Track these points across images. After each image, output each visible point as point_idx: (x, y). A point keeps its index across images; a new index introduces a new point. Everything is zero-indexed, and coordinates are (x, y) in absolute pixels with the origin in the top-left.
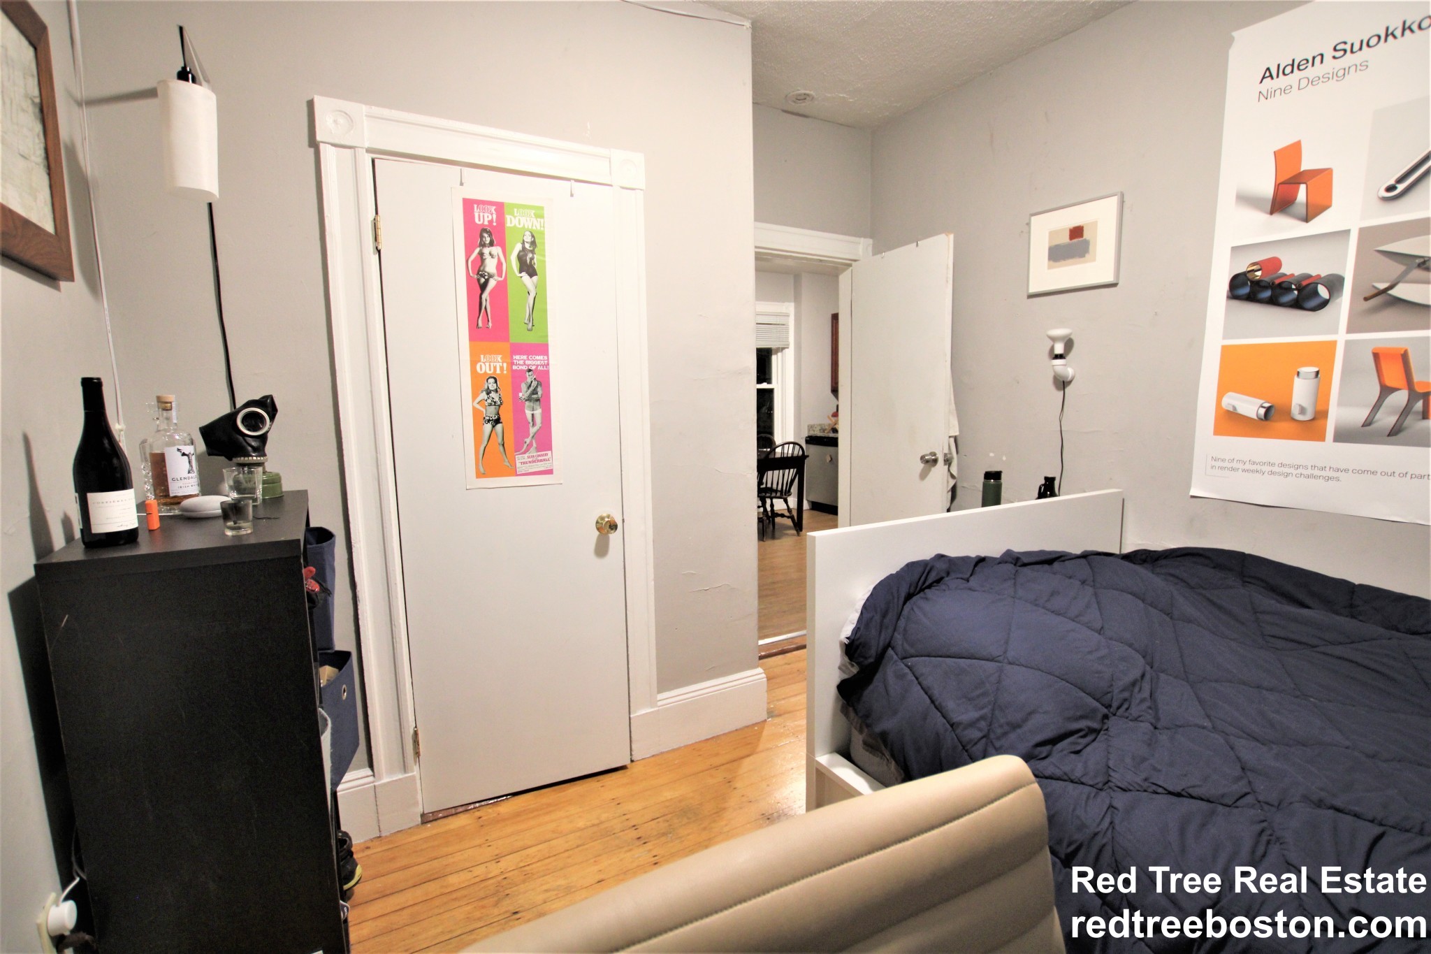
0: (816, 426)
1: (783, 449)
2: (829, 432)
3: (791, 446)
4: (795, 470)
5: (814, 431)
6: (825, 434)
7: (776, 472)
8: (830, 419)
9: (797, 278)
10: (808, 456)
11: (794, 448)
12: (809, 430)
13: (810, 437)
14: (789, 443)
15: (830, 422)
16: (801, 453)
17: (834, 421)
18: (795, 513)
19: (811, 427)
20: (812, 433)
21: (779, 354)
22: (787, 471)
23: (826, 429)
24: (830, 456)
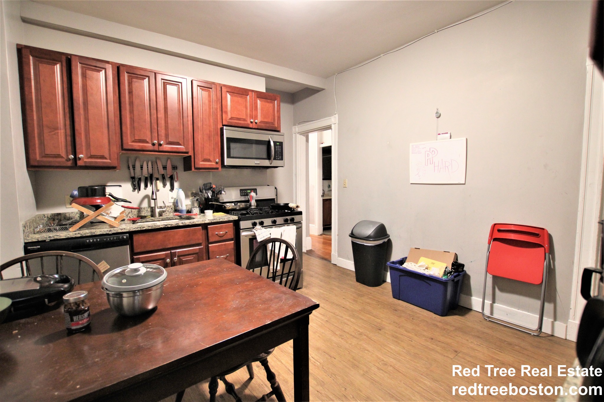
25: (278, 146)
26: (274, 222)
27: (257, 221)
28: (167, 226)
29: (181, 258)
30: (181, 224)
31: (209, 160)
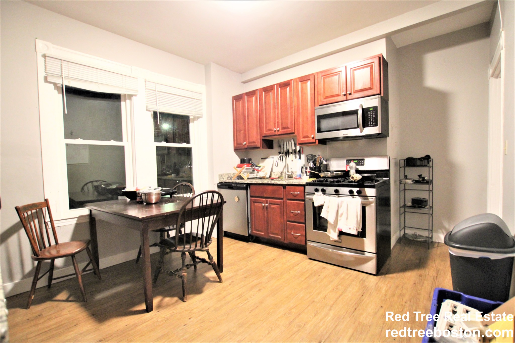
0: (224, 175)
1: (201, 199)
2: (235, 179)
3: (210, 195)
4: (215, 216)
5: (224, 179)
6: (233, 181)
7: (195, 222)
8: (237, 170)
9: (207, 67)
10: (225, 202)
11: (213, 197)
12: (220, 178)
13: (220, 183)
14: (207, 192)
15: (237, 172)
16: (220, 201)
17: (239, 170)
18: (215, 259)
19: (221, 176)
20: (222, 180)
21: (195, 122)
22: (207, 218)
23: (232, 177)
24: (238, 197)
25: (371, 112)
26: (337, 191)
27: (320, 188)
28: (263, 183)
29: (271, 205)
30: (270, 183)
31: (307, 137)
